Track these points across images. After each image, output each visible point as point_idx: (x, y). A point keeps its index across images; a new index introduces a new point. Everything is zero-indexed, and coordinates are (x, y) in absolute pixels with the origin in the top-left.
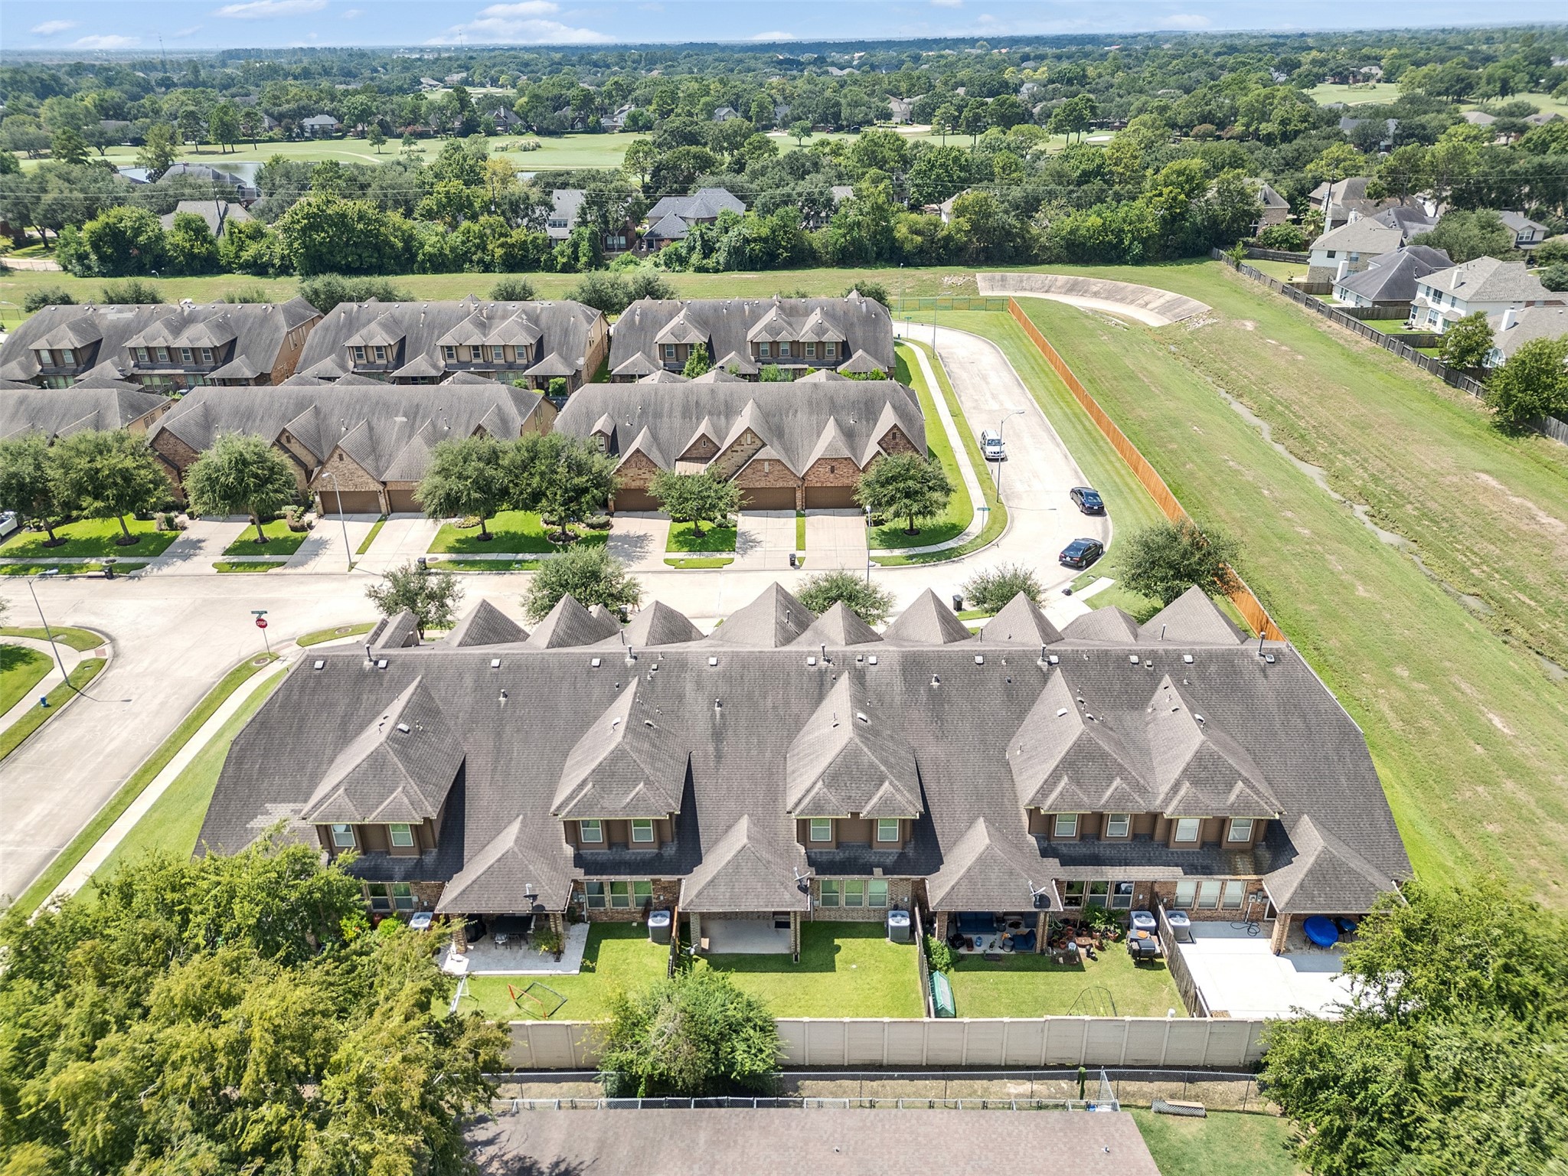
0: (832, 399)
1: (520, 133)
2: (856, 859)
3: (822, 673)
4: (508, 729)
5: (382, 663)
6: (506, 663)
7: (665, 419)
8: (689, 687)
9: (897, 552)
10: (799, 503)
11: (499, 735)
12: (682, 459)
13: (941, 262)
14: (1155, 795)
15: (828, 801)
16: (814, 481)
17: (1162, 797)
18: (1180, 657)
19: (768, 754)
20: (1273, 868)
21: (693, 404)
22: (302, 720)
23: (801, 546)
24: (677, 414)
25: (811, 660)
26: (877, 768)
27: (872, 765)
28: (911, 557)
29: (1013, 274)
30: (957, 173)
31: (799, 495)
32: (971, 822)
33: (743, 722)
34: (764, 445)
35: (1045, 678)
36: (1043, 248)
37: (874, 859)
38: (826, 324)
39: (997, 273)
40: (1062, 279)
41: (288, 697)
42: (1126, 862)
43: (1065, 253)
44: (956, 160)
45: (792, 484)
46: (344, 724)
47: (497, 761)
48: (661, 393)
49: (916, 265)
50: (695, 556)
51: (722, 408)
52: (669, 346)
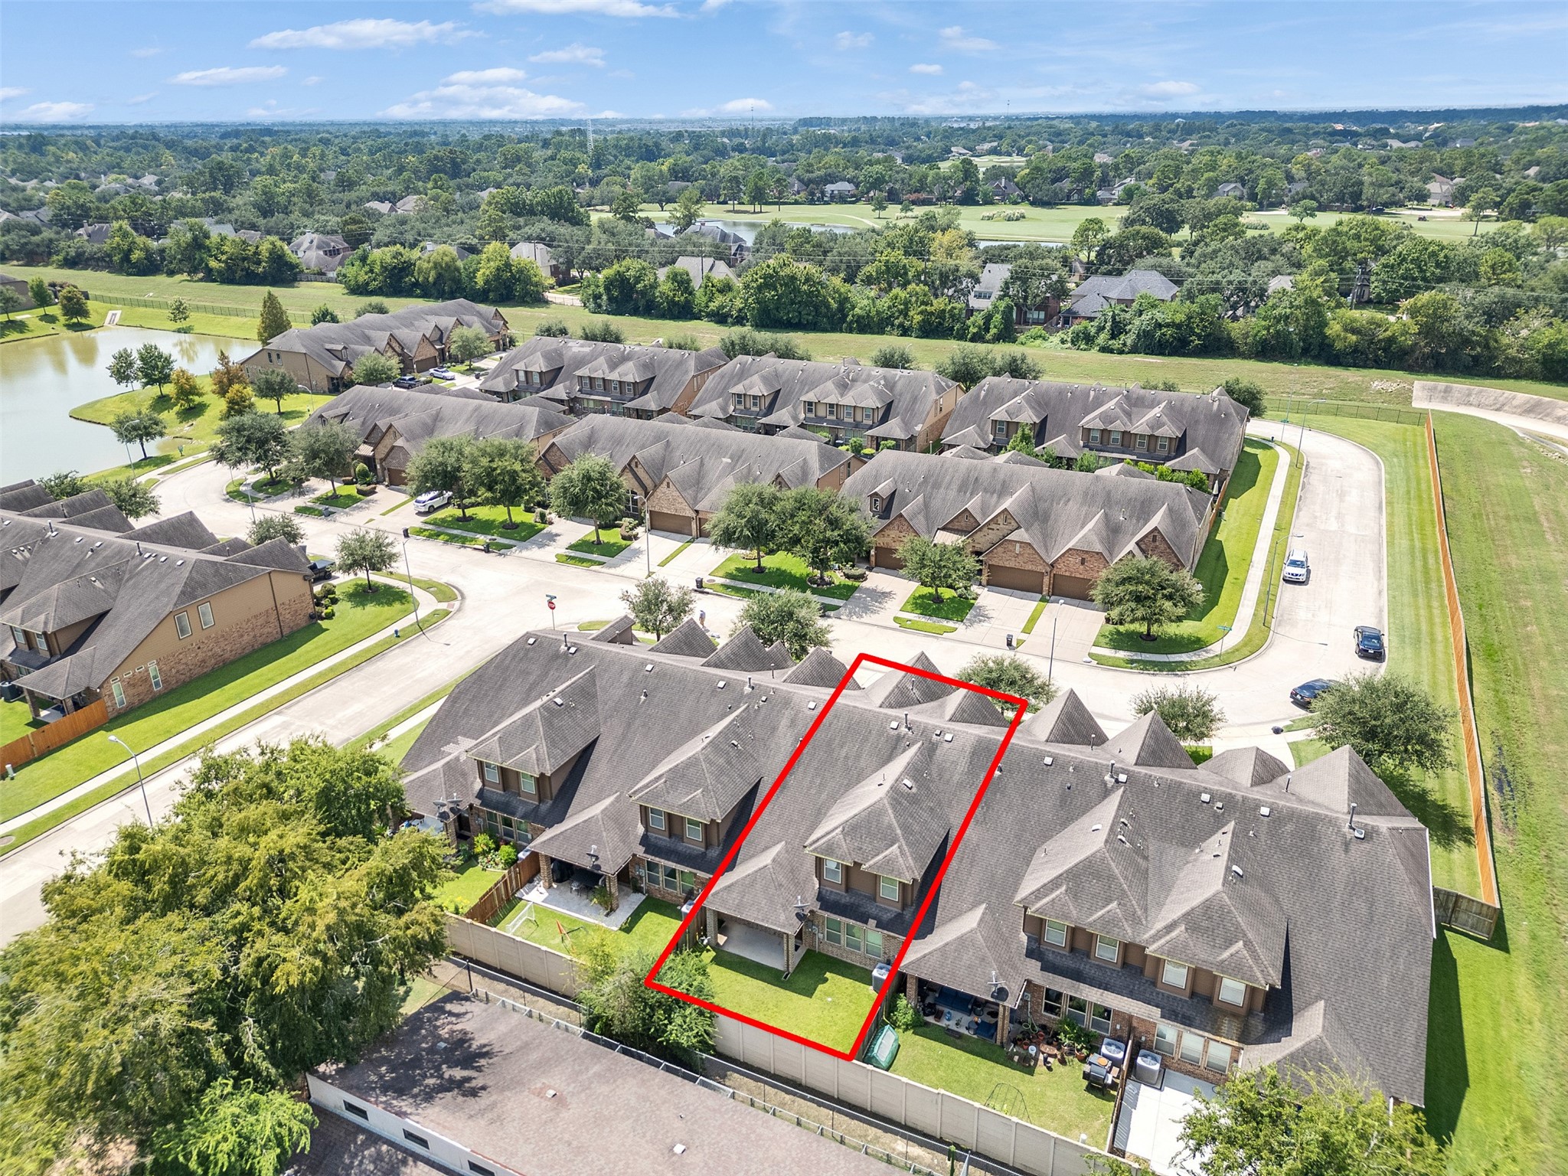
0: (1109, 493)
1: (1015, 203)
2: (858, 906)
3: (899, 738)
4: (637, 722)
5: (573, 650)
6: (656, 669)
7: (942, 490)
8: (784, 722)
9: (1122, 654)
10: (1045, 588)
11: (629, 725)
12: (944, 529)
13: (1378, 364)
14: (1147, 929)
15: (839, 847)
16: (1062, 570)
17: (1152, 932)
18: (1258, 806)
19: (824, 796)
20: (1259, 1041)
21: (972, 479)
22: (505, 680)
23: (1027, 630)
24: (955, 487)
25: (894, 725)
26: (893, 830)
27: (890, 826)
28: (1132, 662)
29: (1460, 386)
30: (1431, 269)
31: (1046, 580)
32: (975, 905)
33: (815, 764)
34: (1019, 527)
35: (1106, 793)
36: (1514, 361)
37: (874, 911)
38: (1165, 418)
39: (1441, 383)
40: (1521, 397)
41: (502, 661)
42: (1106, 987)
43: (1538, 368)
44: (1434, 254)
45: (1040, 568)
46: (530, 689)
47: (619, 745)
48: (947, 465)
49: (1347, 365)
50: (923, 619)
51: (998, 487)
52: (1001, 422)
